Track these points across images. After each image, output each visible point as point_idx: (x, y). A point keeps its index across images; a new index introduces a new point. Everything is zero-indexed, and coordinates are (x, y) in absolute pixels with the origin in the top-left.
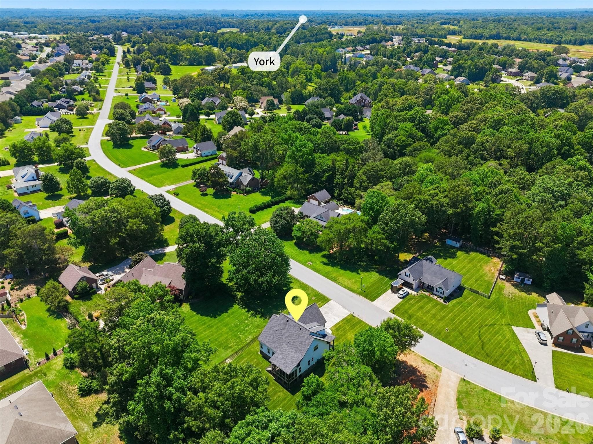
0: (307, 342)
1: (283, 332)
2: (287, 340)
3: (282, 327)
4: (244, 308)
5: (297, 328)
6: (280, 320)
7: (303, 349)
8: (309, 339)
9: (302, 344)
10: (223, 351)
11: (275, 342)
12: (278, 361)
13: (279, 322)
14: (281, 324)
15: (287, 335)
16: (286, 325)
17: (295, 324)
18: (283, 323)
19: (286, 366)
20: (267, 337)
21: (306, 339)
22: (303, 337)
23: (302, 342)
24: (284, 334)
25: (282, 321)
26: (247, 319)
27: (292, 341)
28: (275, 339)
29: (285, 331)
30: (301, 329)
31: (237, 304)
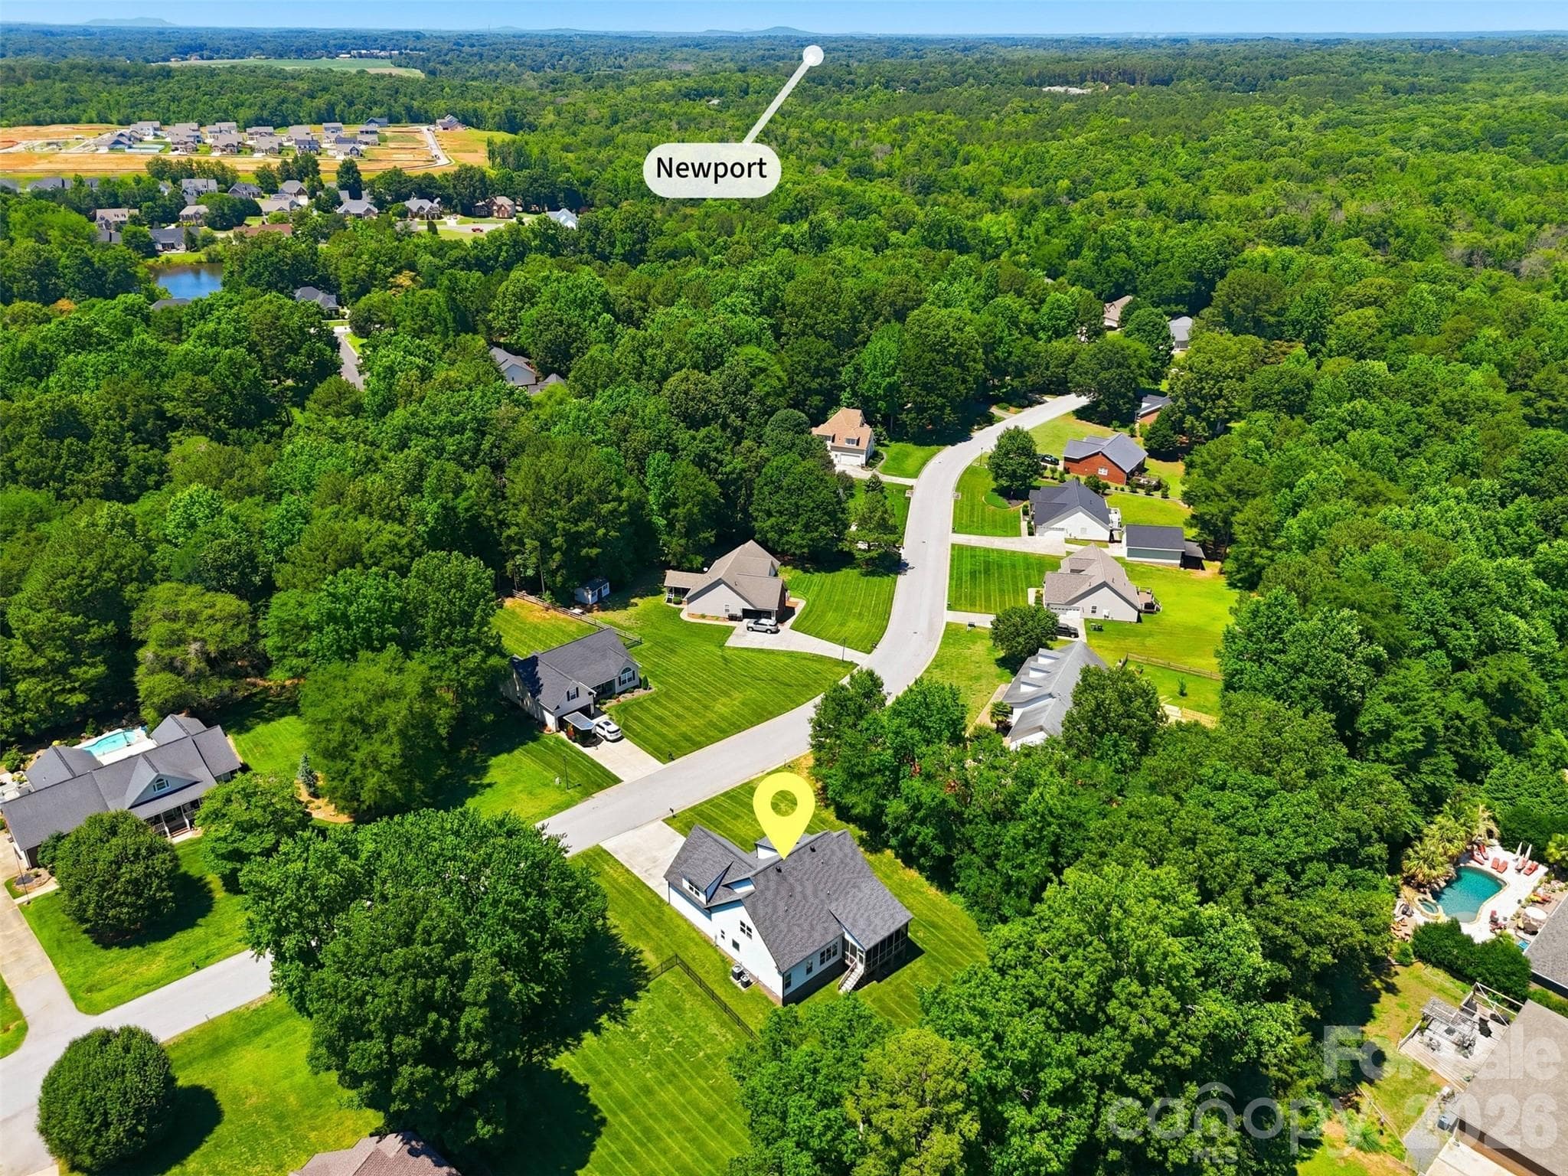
0: (847, 850)
1: (799, 897)
2: (823, 896)
3: (784, 893)
4: (580, 1040)
5: (806, 858)
6: (767, 888)
7: (859, 867)
8: (844, 844)
9: (847, 865)
11: (812, 927)
12: (875, 932)
13: (769, 895)
14: (778, 892)
15: (809, 892)
16: (785, 879)
17: (795, 856)
18: (778, 884)
19: (892, 916)
20: (790, 942)
21: (841, 849)
22: (833, 852)
23: (842, 861)
24: (805, 897)
25: (772, 885)
26: (634, 1036)
27: (829, 884)
28: (806, 926)
29: (799, 889)
30: (813, 850)
31: (550, 1060)
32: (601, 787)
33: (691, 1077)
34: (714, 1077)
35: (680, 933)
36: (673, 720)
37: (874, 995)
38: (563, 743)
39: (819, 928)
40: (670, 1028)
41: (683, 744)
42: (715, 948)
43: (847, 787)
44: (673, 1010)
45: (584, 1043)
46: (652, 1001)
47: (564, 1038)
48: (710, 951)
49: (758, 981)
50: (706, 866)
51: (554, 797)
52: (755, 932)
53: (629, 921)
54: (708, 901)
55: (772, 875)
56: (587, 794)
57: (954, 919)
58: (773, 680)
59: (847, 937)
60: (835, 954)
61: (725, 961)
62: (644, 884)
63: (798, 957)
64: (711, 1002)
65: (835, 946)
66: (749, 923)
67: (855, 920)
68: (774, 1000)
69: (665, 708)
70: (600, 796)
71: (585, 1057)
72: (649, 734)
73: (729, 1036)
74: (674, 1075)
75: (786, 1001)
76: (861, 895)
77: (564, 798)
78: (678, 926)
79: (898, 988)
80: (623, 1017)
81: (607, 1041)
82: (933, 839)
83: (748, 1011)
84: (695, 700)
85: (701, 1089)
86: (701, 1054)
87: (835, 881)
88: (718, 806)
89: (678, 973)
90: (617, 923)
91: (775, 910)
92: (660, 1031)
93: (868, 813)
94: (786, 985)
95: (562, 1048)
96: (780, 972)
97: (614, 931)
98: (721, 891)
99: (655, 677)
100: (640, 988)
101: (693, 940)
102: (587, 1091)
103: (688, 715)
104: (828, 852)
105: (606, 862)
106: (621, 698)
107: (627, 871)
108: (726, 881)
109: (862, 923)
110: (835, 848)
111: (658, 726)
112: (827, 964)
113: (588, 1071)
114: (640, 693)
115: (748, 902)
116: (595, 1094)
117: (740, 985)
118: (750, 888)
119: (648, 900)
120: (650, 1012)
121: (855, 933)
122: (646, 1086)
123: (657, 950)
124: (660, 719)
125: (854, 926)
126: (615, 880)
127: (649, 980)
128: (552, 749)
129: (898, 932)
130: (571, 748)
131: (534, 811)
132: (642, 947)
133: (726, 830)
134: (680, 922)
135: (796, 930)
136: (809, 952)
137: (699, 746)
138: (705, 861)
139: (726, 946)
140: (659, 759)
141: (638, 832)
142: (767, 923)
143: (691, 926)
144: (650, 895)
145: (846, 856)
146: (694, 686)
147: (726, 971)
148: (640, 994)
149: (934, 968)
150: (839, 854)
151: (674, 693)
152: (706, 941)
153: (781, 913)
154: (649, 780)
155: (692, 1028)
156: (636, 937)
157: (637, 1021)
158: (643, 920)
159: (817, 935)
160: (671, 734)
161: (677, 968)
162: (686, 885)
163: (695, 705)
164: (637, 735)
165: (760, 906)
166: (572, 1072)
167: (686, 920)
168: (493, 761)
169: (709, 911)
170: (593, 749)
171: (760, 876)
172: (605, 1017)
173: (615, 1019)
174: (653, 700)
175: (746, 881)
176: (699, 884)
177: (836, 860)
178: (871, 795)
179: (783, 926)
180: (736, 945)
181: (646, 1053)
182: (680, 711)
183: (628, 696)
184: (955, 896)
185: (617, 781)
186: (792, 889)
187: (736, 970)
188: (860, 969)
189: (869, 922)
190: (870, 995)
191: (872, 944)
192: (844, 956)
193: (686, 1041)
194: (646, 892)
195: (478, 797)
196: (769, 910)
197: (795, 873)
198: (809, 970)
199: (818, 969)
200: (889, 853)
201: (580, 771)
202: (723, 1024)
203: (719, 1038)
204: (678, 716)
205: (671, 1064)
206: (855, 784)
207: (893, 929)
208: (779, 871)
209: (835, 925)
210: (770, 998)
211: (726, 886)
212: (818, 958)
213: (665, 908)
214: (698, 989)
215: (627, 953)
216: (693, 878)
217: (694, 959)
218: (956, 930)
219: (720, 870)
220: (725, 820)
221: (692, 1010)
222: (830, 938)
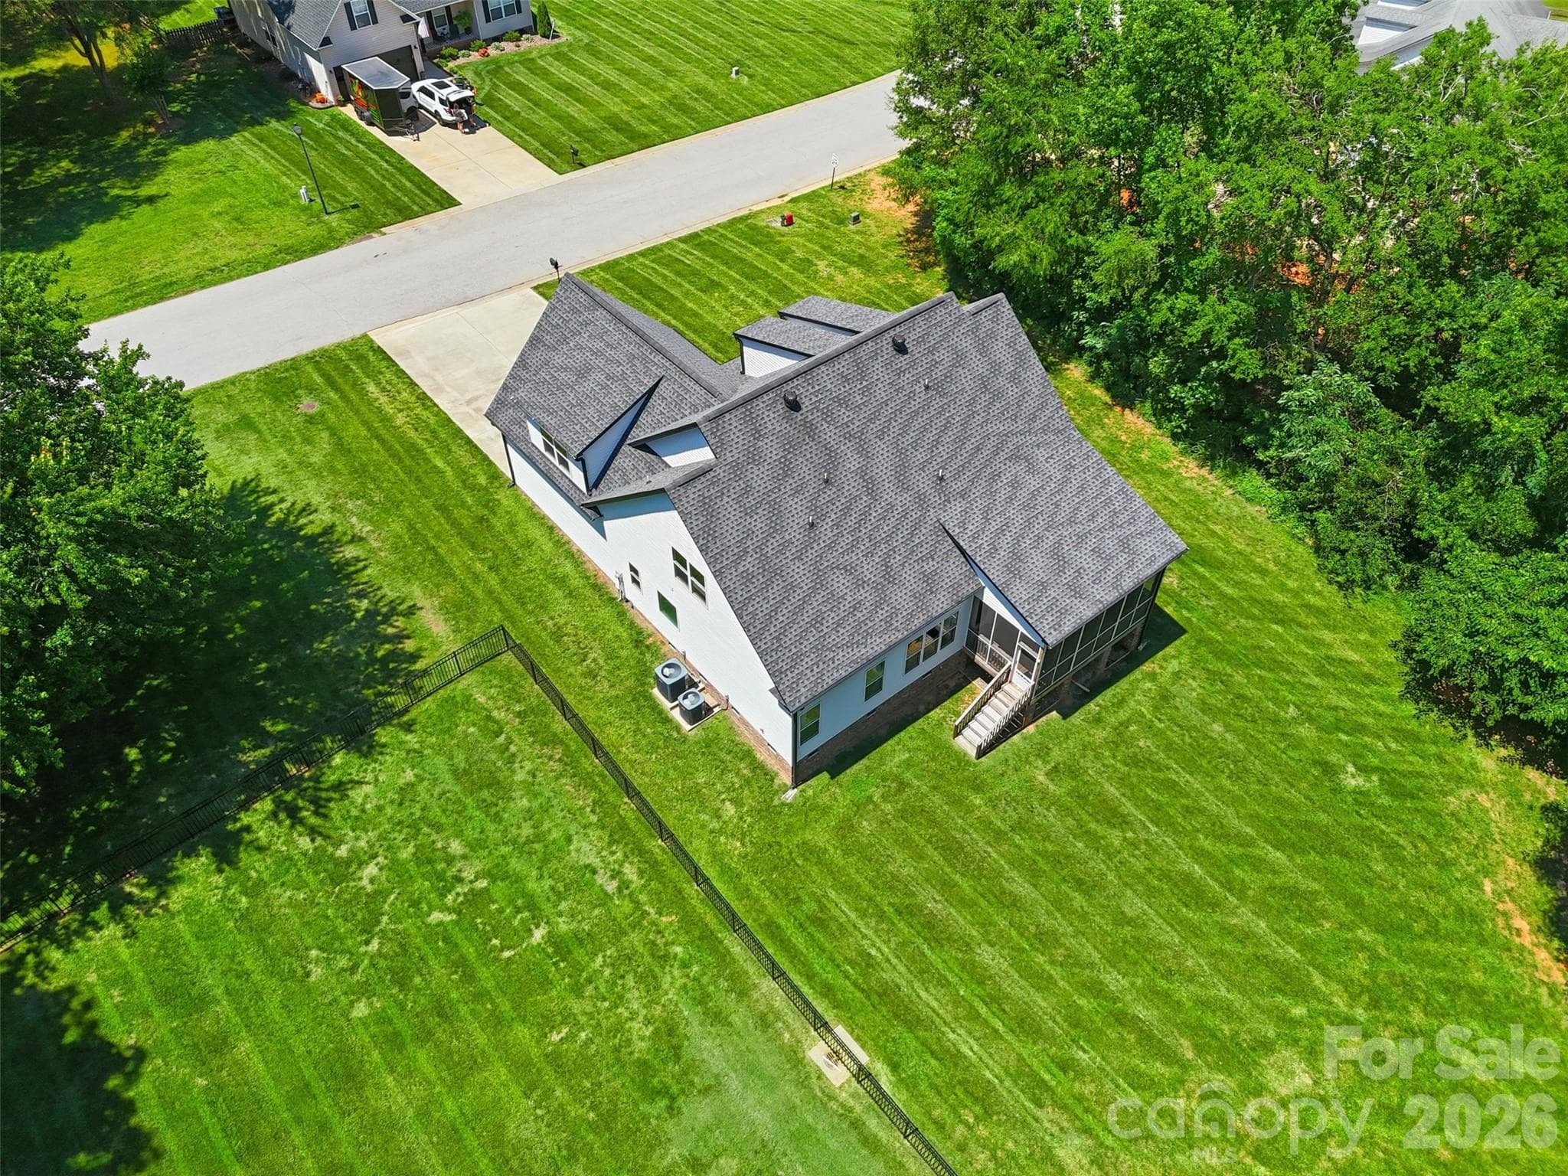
0: (1001, 352)
1: (851, 485)
2: (923, 482)
3: (805, 469)
4: (163, 881)
5: (878, 370)
6: (753, 457)
7: (1030, 405)
8: (992, 335)
9: (998, 395)
10: (699, 1111)
11: (889, 576)
12: (1077, 593)
13: (759, 477)
14: (786, 470)
15: (883, 468)
16: (810, 429)
17: (844, 365)
18: (790, 447)
19: (1125, 544)
20: (817, 621)
21: (983, 349)
22: (959, 357)
23: (984, 385)
24: (871, 488)
25: (770, 448)
26: (340, 872)
27: (944, 450)
28: (869, 570)
29: (852, 461)
30: (901, 349)
31: (54, 955)
32: (405, 214)
33: (497, 1022)
34: (568, 1018)
35: (531, 562)
36: (595, 92)
37: (1056, 755)
38: (346, 125)
39: (909, 577)
40: (456, 847)
41: (612, 136)
42: (620, 606)
43: (987, 196)
44: (473, 789)
45: (178, 896)
46: (415, 756)
47: (117, 876)
48: (605, 613)
49: (727, 706)
50: (588, 385)
51: (291, 227)
52: (711, 586)
53: (397, 527)
54: (593, 486)
55: (772, 416)
56: (368, 225)
57: (1252, 541)
58: (817, 31)
59: (989, 599)
60: (947, 640)
61: (641, 639)
62: (458, 433)
63: (845, 661)
64: (591, 764)
65: (951, 622)
66: (695, 558)
67: (1016, 555)
68: (771, 764)
69: (582, 70)
70: (399, 233)
71: (169, 945)
72: (539, 117)
73: (630, 872)
74: (442, 1010)
75: (802, 773)
76: (1034, 483)
77: (315, 231)
78: (528, 544)
79: (1120, 736)
80: (319, 807)
81: (254, 890)
82: (1234, 333)
83: (694, 795)
84: (648, 59)
85: (521, 1067)
86: (539, 935)
87: (961, 441)
88: (671, 262)
89: (507, 675)
90: (363, 528)
91: (775, 526)
92: (425, 858)
93: (1042, 268)
94: (803, 731)
95: (101, 913)
96: (784, 707)
97: (350, 552)
98: (628, 458)
99: (566, 14)
100: (389, 716)
101: (562, 582)
102: (132, 1077)
103: (628, 84)
104: (944, 355)
105: (374, 376)
106: (492, 51)
107: (423, 398)
108: (638, 434)
109: (1038, 565)
110: (966, 344)
111: (561, 102)
112: (925, 667)
113: (166, 996)
114: (534, 44)
115: (692, 493)
116: (163, 1088)
117: (676, 714)
118: (702, 455)
119: (463, 474)
120: (406, 792)
121: (1019, 593)
122: (344, 1052)
123: (456, 610)
124: (568, 89)
125: (1012, 570)
126: (386, 420)
127: (417, 695)
128: (317, 136)
129: (1133, 596)
130: (360, 136)
131: (234, 255)
132: (417, 594)
133: (681, 312)
134: (535, 533)
135: (840, 583)
136: (876, 645)
137: (643, 142)
138: (582, 373)
139: (645, 605)
140: (550, 164)
141: (468, 311)
142: (749, 563)
143: (562, 543)
144: (466, 460)
145: (995, 368)
146: (649, 36)
147: (644, 672)
148: (383, 735)
149: (1213, 676)
150: (978, 365)
151: (605, 47)
152: (598, 586)
153: (794, 531)
154: (524, 203)
155: (522, 848)
156: (409, 571)
157: (360, 823)
158: (439, 522)
159: (901, 597)
160: (584, 117)
161: (508, 659)
162: (537, 438)
163: (646, 68)
164: (509, 115)
165: (728, 509)
166: (109, 1003)
167: (552, 529)
168: (182, 153)
169: (596, 513)
170: (407, 140)
171: (733, 420)
172: (266, 805)
173: (293, 812)
174: (559, 56)
175: (687, 434)
176: (564, 438)
177: (965, 380)
178: (1052, 219)
179: (799, 573)
180: (668, 608)
181: (367, 929)
182: (613, 76)
183: (508, 47)
184: (1252, 480)
185: (447, 201)
186: (832, 458)
187: (671, 678)
188: (1020, 686)
189: (1059, 559)
190: (1042, 752)
191: (1068, 628)
192: (973, 644)
193: (500, 889)
194: (460, 453)
195: (114, 224)
196: (759, 523)
197: (843, 415)
198: (873, 689)
199: (896, 681)
200: (1077, 371)
201: (367, 180)
202: (618, 834)
203: (601, 879)
204: (607, 85)
205: (438, 970)
206: (1008, 190)
207: (1128, 584)
208: (794, 406)
209: (955, 567)
210: (761, 756)
211: (643, 446)
212: (900, 658)
213: (503, 496)
214: (560, 725)
215: (370, 614)
216: (549, 421)
217: (558, 635)
218: (1263, 572)
219: (622, 400)
220: (683, 291)
221: (530, 788)
222: (940, 604)
